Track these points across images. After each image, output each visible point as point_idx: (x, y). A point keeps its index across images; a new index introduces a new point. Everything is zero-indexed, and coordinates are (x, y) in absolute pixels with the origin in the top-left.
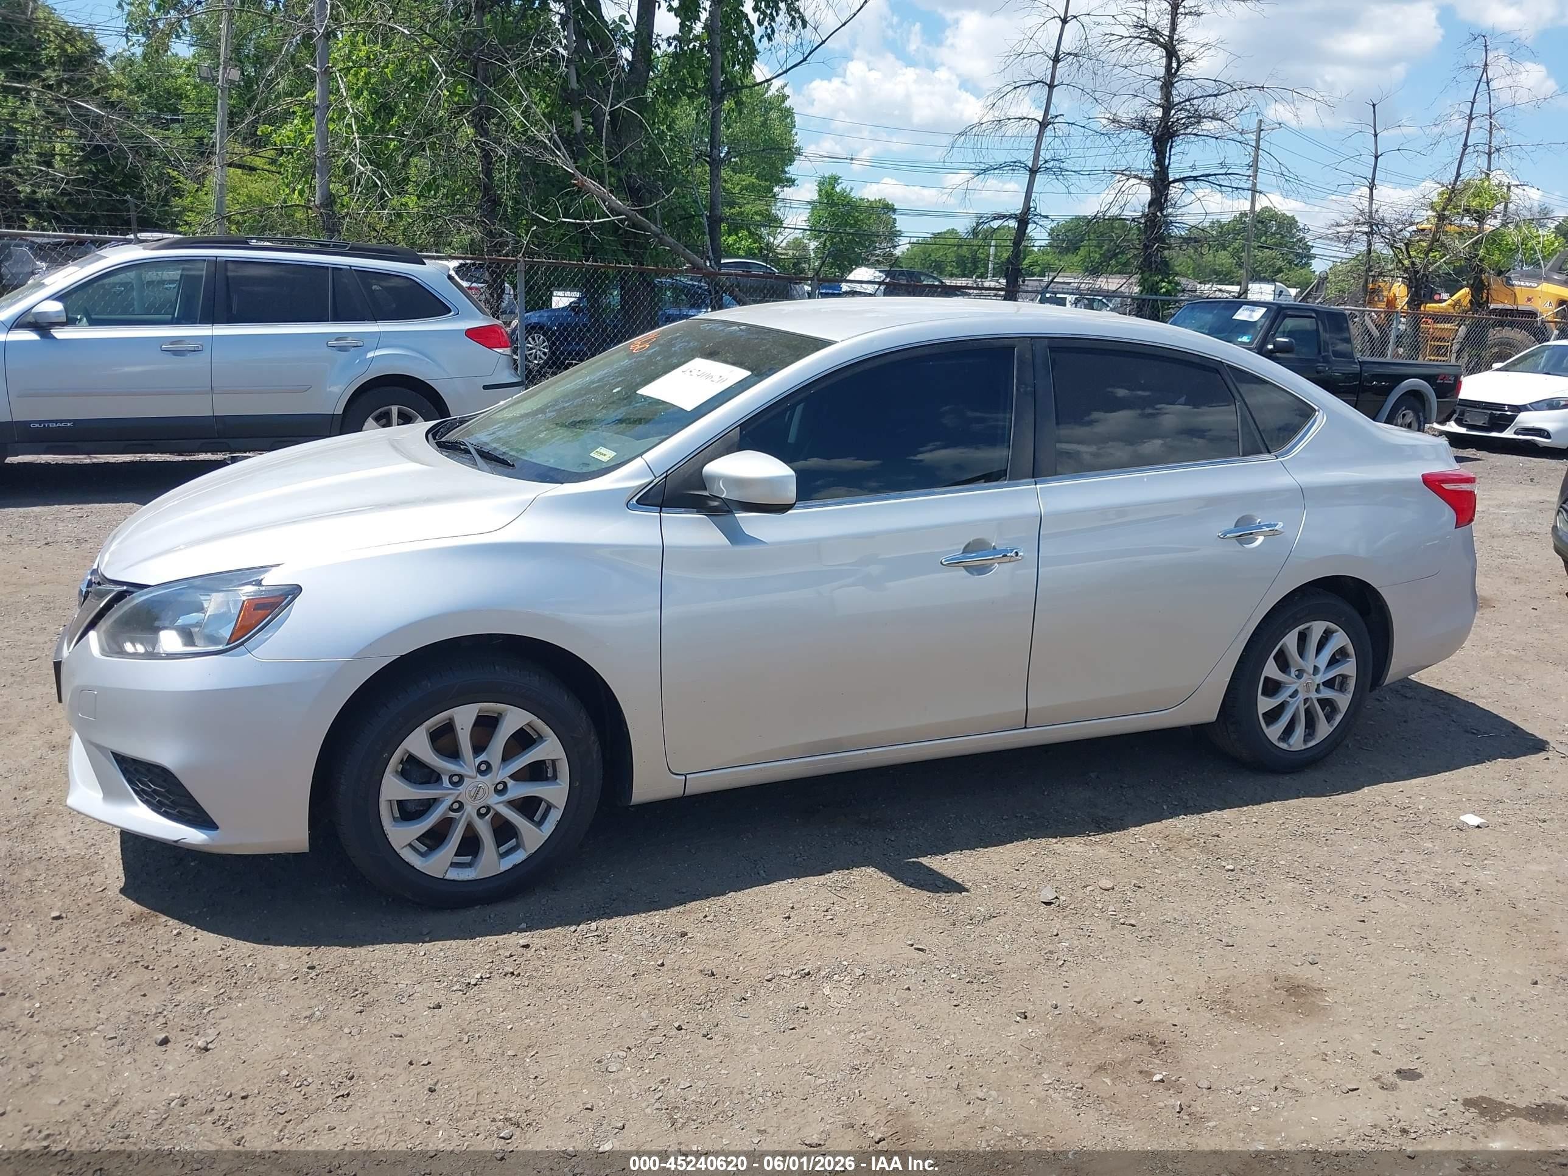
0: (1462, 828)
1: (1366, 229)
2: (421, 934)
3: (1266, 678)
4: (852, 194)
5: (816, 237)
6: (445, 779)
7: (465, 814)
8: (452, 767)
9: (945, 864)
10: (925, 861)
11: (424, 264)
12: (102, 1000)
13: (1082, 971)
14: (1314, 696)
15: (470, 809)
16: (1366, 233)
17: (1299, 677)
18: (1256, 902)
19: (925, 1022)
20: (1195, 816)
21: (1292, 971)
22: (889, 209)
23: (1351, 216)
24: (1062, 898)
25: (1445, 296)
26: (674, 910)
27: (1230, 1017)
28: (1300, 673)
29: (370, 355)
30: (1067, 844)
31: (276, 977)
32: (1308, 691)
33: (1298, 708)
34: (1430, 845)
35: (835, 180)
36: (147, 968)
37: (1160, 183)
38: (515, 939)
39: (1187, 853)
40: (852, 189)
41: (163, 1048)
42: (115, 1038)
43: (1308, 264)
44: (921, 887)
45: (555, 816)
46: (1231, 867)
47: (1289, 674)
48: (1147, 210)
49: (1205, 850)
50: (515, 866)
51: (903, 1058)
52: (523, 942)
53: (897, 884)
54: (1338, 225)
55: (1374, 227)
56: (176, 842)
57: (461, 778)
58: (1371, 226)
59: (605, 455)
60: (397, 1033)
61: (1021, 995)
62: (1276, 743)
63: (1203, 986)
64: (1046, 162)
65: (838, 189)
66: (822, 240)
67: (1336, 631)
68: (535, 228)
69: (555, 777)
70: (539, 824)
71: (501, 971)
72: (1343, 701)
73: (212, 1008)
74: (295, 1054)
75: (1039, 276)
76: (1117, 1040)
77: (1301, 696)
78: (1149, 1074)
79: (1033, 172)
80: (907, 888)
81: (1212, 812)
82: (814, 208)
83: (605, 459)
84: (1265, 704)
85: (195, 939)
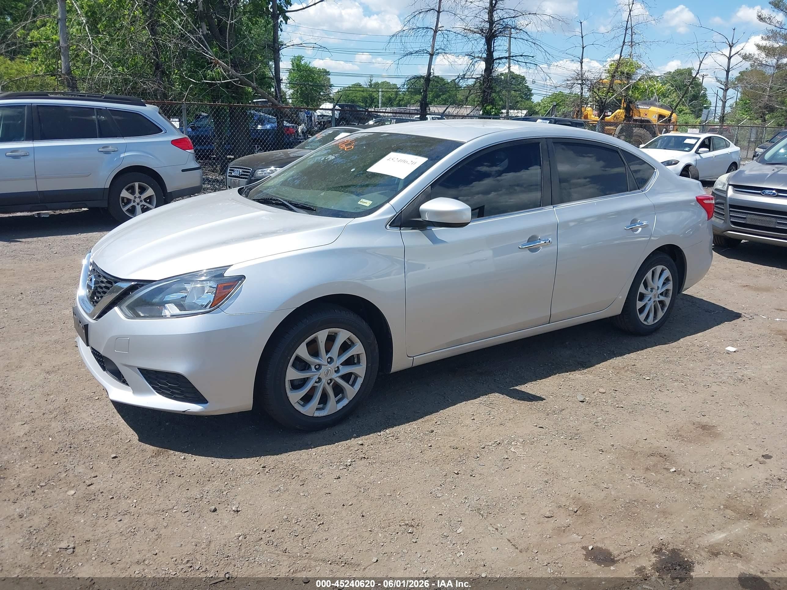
0: (728, 353)
1: (580, 82)
2: (308, 445)
3: (640, 293)
4: (310, 65)
5: (292, 88)
6: (313, 367)
7: (323, 384)
8: (317, 361)
9: (529, 388)
10: (517, 388)
11: (146, 106)
12: (167, 494)
13: (614, 429)
14: (657, 299)
15: (324, 381)
16: (580, 84)
17: (652, 291)
18: (666, 392)
19: (564, 458)
20: (620, 358)
21: (698, 420)
22: (327, 73)
23: (573, 76)
24: (587, 399)
25: (609, 113)
26: (420, 420)
27: (685, 441)
28: (652, 289)
29: (122, 156)
30: (574, 375)
31: (249, 474)
32: (655, 297)
33: (651, 306)
34: (720, 361)
35: (300, 58)
36: (180, 476)
37: (490, 61)
38: (354, 442)
39: (626, 374)
40: (310, 63)
41: (215, 513)
42: (188, 511)
43: (529, 99)
44: (524, 400)
45: (360, 381)
46: (648, 378)
47: (648, 290)
48: (484, 74)
49: (632, 371)
50: (344, 407)
51: (564, 475)
52: (360, 442)
53: (513, 400)
54: (568, 80)
55: (584, 81)
56: (184, 411)
57: (320, 366)
58: (582, 81)
59: (366, 203)
60: (328, 492)
61: (595, 442)
62: (643, 322)
63: (668, 430)
64: (437, 50)
65: (303, 63)
66: (296, 89)
67: (666, 270)
68: (192, 85)
69: (359, 362)
70: (353, 385)
71: (358, 457)
72: (668, 301)
73: (227, 492)
74: (284, 508)
75: (404, 106)
76: (646, 457)
77: (652, 300)
78: (668, 469)
79: (432, 55)
80: (517, 401)
81: (626, 355)
82: (290, 73)
83: (367, 205)
84: (639, 305)
85: (195, 460)
